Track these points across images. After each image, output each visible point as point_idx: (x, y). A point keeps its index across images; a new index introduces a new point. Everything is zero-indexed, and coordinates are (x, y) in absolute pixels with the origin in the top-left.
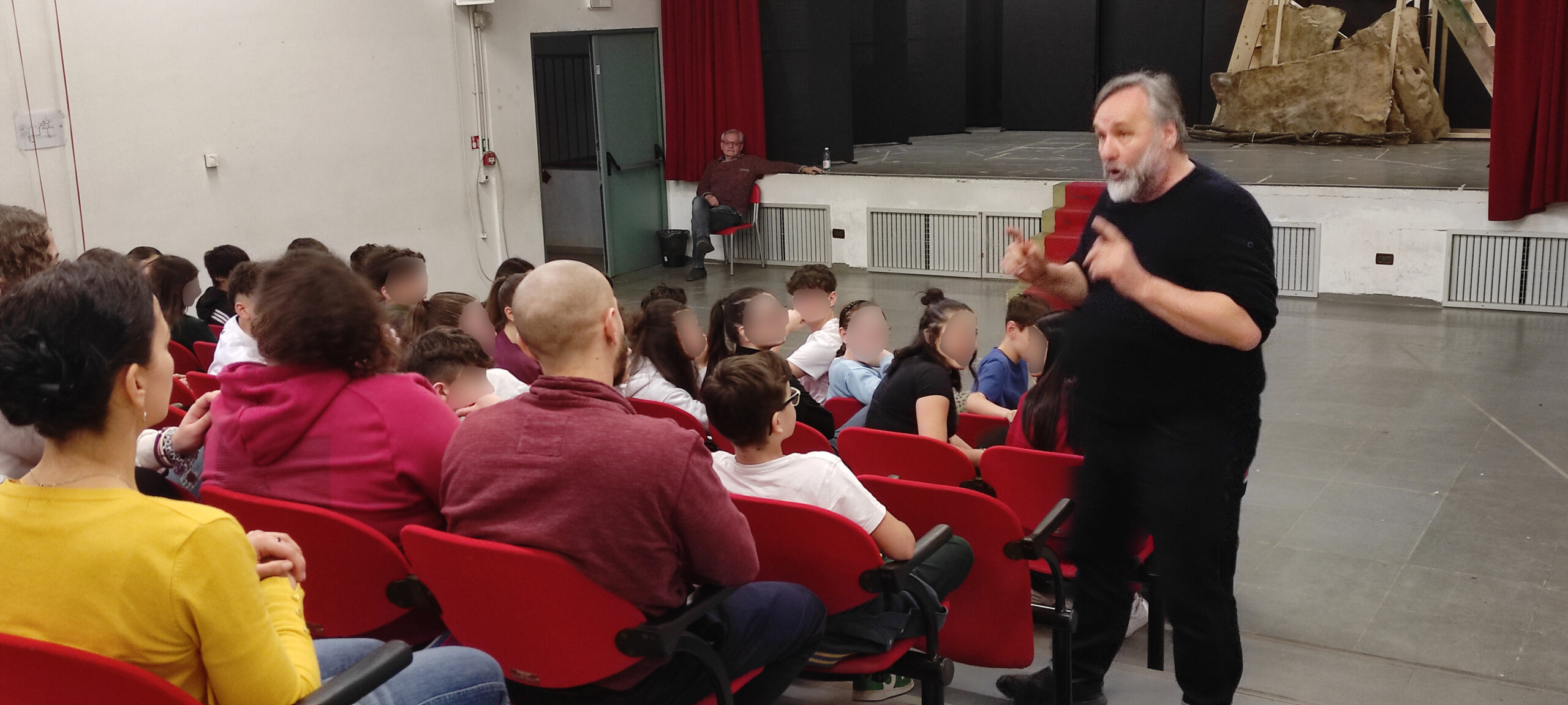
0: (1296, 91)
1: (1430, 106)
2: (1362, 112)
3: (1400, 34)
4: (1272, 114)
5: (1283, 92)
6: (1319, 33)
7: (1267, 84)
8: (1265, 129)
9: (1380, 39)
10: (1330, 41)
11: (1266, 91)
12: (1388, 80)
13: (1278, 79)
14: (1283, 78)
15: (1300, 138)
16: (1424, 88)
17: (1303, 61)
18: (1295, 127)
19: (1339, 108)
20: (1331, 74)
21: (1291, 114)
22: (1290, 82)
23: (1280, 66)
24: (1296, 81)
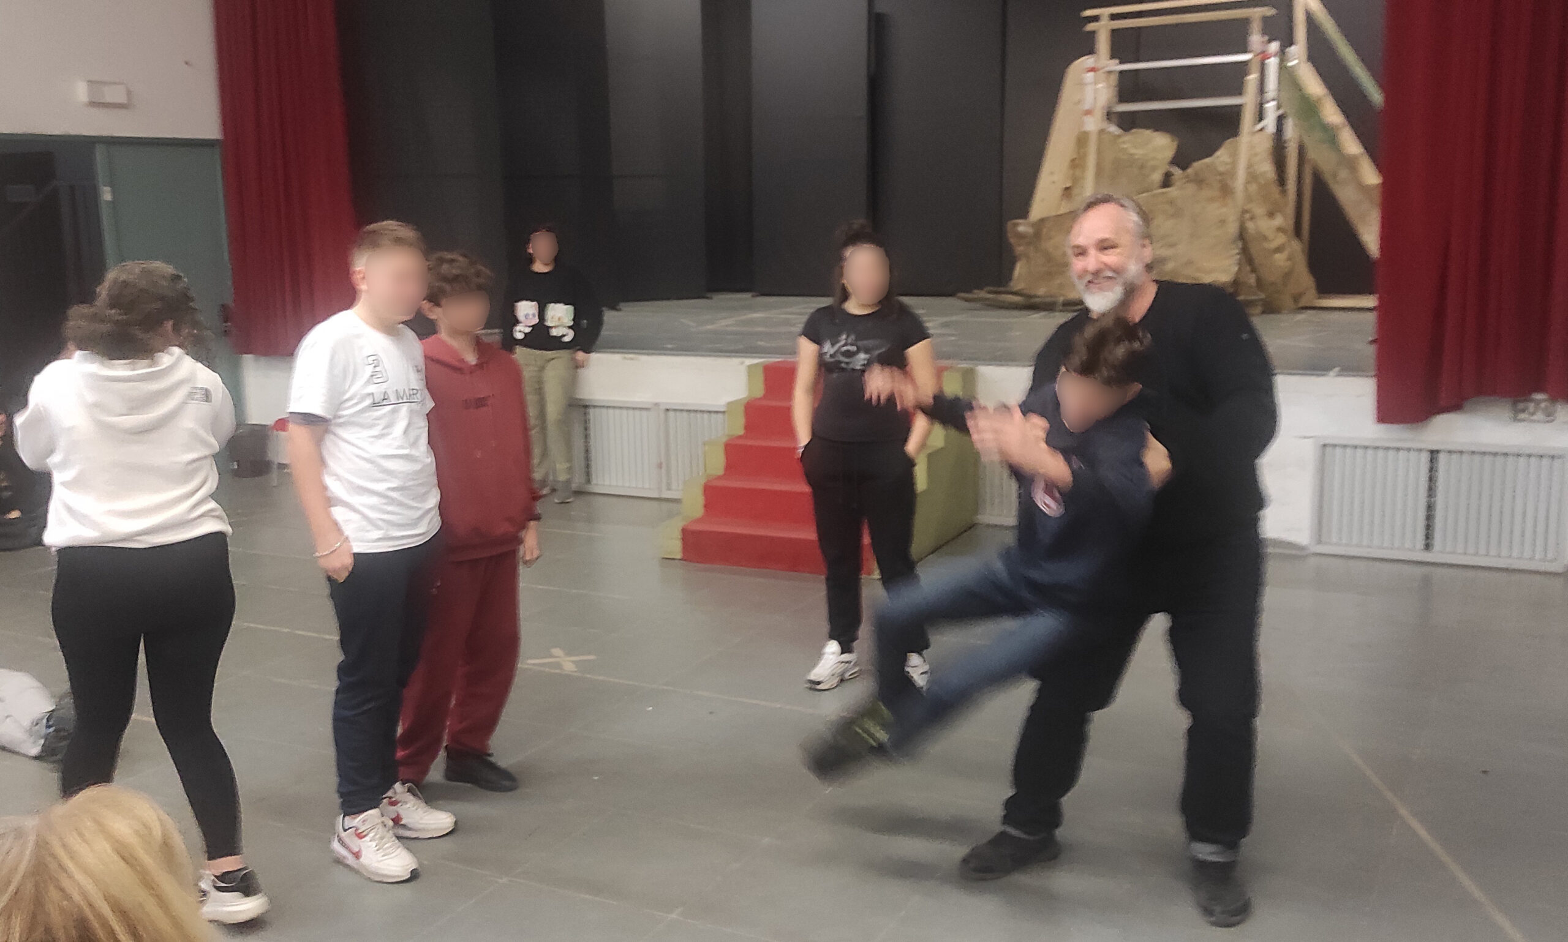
1: (1289, 263)
3: (1250, 166)
6: (1142, 167)
9: (1221, 174)
10: (1157, 177)
12: (1233, 228)
16: (1281, 239)
20: (1160, 219)
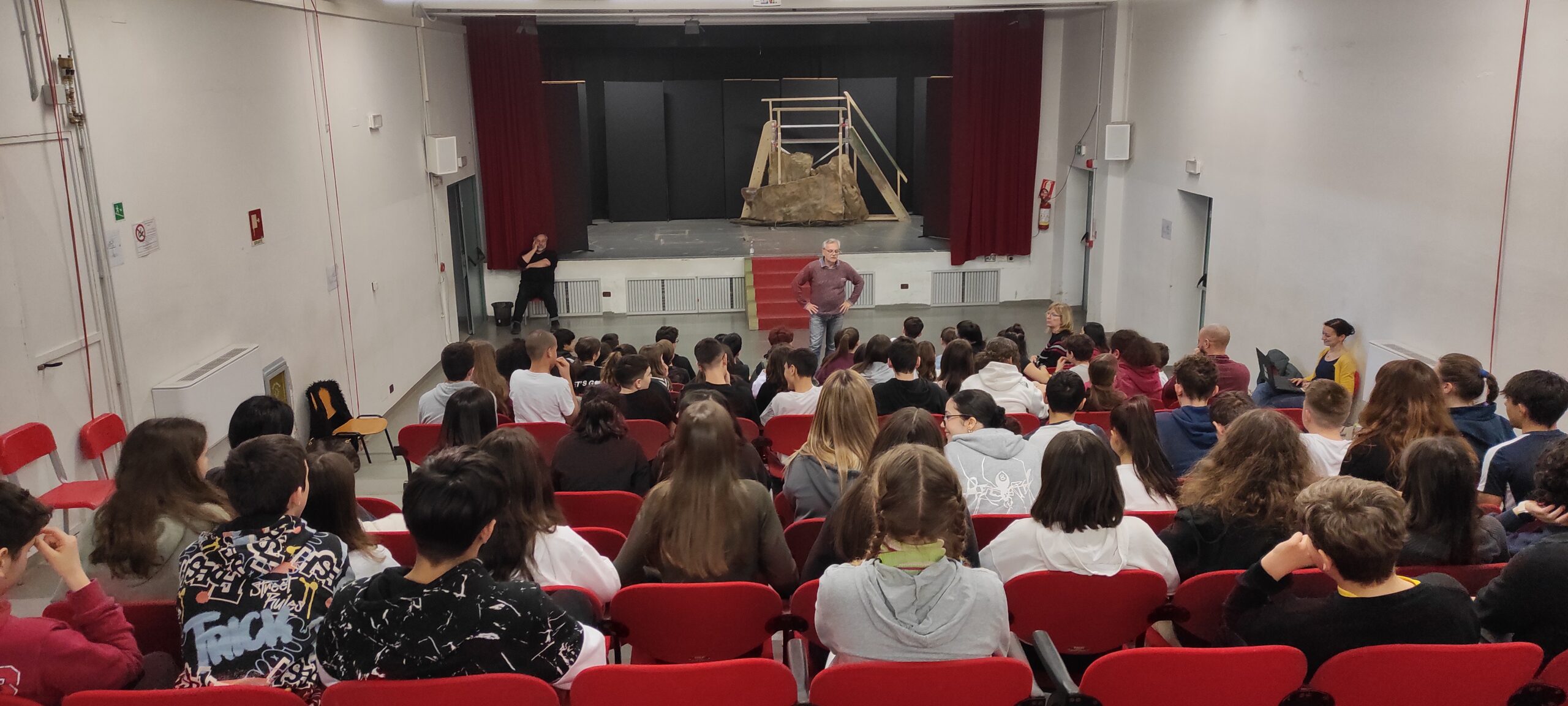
0: (794, 199)
1: (860, 204)
2: (831, 209)
3: (843, 168)
4: (783, 211)
6: (802, 167)
7: (778, 194)
8: (780, 219)
9: (834, 171)
10: (807, 172)
11: (778, 198)
12: (841, 192)
13: (783, 192)
15: (803, 224)
16: (857, 196)
17: (796, 182)
18: (796, 217)
19: (819, 207)
20: (811, 189)
21: (793, 211)
22: (791, 193)
23: (783, 185)
24: (793, 192)
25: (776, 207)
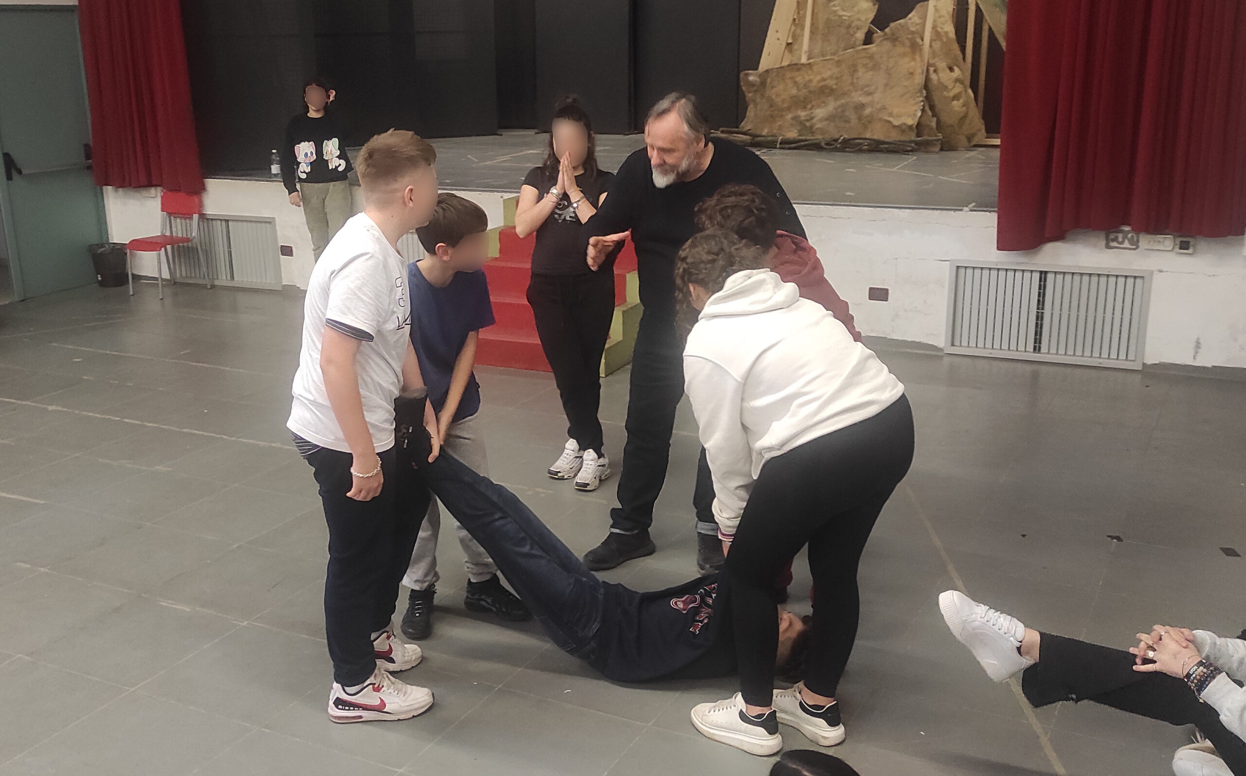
0: (825, 92)
1: (964, 109)
2: (891, 115)
4: (799, 116)
5: (810, 92)
7: (796, 83)
8: (792, 134)
9: (913, 33)
10: (860, 35)
11: (794, 91)
12: (919, 79)
13: (807, 78)
14: (812, 77)
15: (826, 144)
16: (958, 88)
17: (832, 57)
18: (823, 131)
19: (868, 111)
21: (818, 118)
22: (819, 82)
23: (809, 64)
24: (824, 80)
25: (789, 109)
